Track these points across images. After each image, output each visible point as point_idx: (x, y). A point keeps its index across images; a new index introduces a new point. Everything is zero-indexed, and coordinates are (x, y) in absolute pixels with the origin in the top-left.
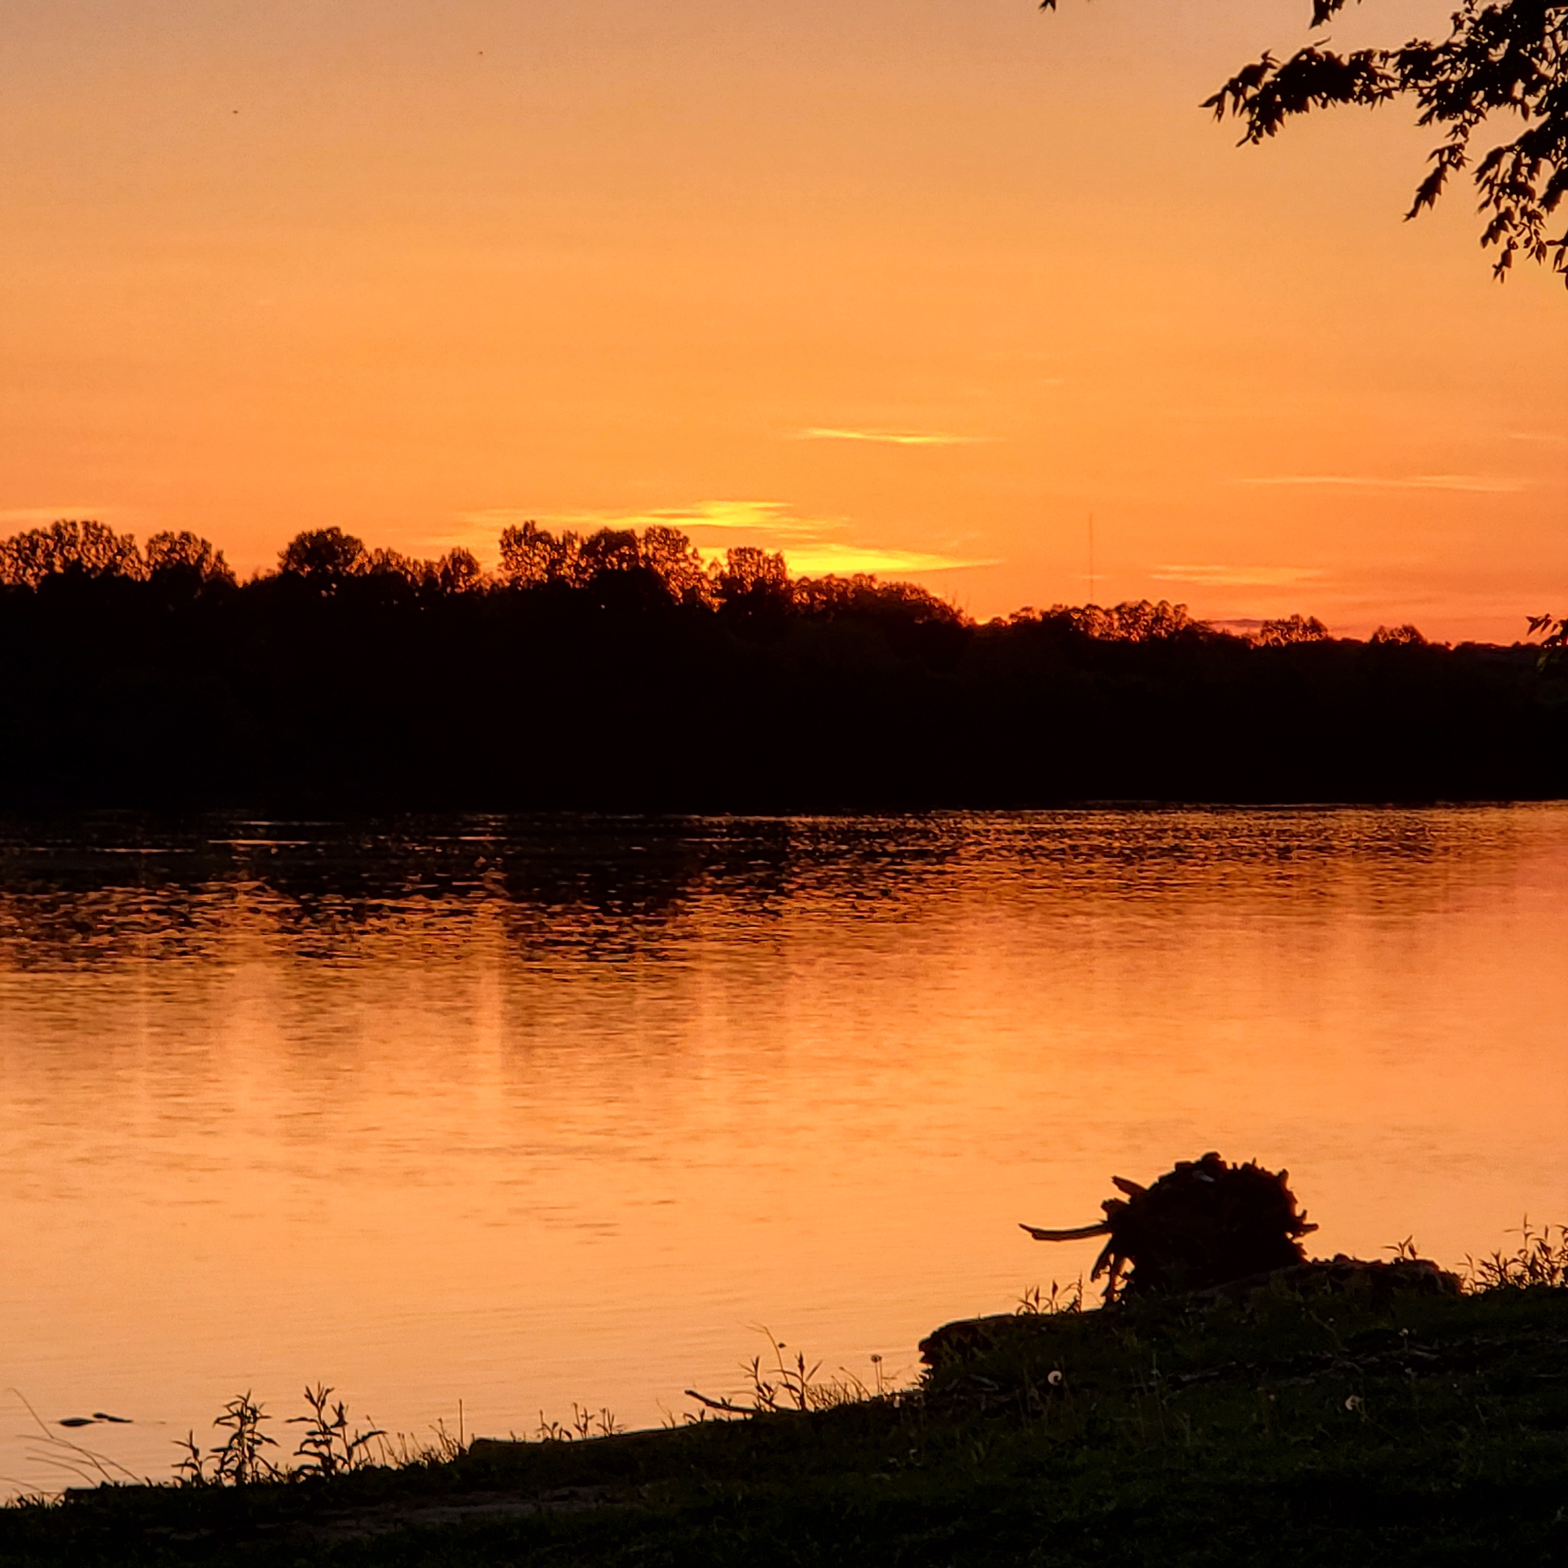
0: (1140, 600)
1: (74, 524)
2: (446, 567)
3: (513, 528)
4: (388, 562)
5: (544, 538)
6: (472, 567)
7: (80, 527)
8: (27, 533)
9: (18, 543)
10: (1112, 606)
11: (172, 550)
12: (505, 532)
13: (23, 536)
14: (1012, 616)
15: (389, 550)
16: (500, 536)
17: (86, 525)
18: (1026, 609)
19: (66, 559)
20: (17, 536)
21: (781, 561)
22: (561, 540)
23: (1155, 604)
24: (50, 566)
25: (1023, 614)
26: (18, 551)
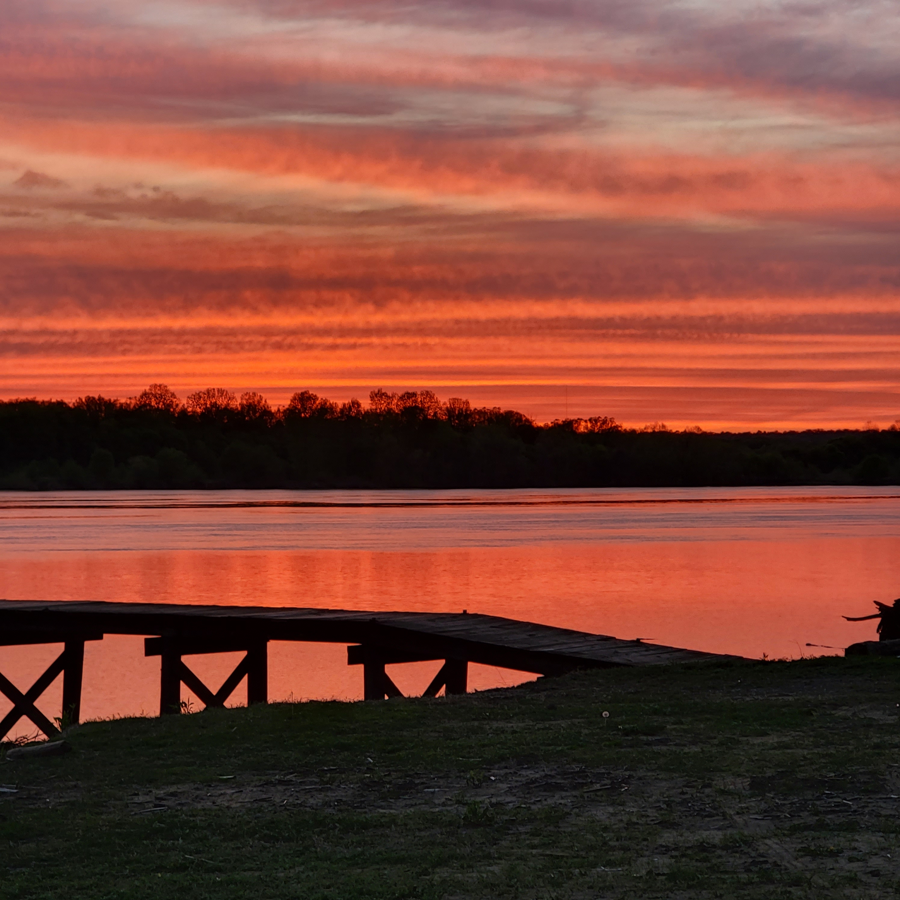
0: (597, 417)
1: (214, 389)
2: (350, 405)
3: (374, 391)
4: (326, 403)
5: (385, 394)
6: (359, 405)
7: (216, 390)
8: (198, 392)
9: (194, 396)
10: (588, 419)
11: (249, 398)
12: (371, 392)
13: (196, 393)
14: (552, 423)
15: (326, 399)
16: (369, 393)
17: (218, 390)
18: (556, 420)
19: (211, 402)
20: (194, 394)
21: (468, 403)
22: (391, 395)
23: (603, 418)
24: (206, 404)
25: (556, 422)
26: (195, 399)
